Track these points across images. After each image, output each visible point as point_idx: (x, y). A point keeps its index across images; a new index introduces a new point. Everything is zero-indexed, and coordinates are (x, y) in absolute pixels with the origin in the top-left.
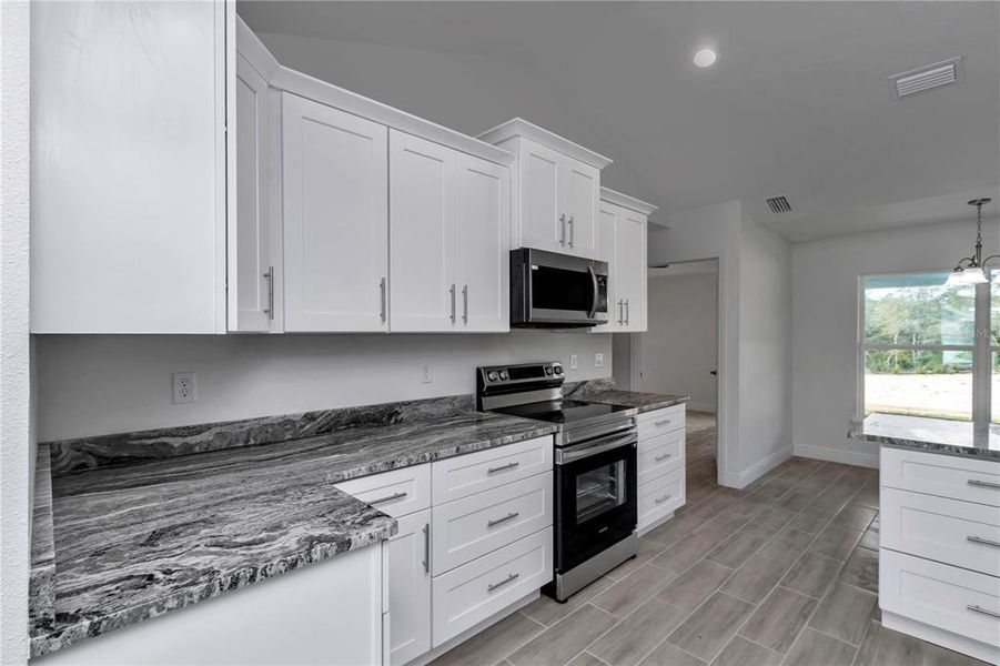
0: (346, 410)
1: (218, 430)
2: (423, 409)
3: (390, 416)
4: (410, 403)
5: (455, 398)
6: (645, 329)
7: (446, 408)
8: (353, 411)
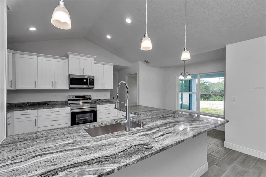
0: (36, 102)
1: (10, 104)
2: (54, 103)
3: (46, 104)
4: (51, 102)
5: (62, 101)
6: (113, 89)
7: (60, 103)
8: (37, 102)
